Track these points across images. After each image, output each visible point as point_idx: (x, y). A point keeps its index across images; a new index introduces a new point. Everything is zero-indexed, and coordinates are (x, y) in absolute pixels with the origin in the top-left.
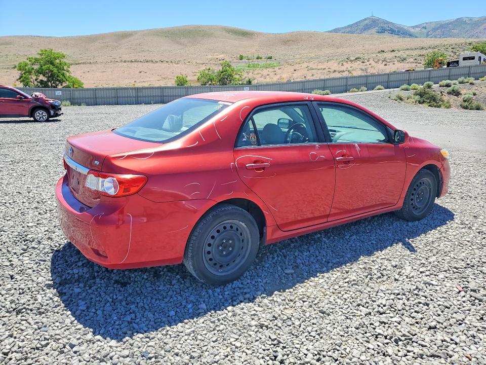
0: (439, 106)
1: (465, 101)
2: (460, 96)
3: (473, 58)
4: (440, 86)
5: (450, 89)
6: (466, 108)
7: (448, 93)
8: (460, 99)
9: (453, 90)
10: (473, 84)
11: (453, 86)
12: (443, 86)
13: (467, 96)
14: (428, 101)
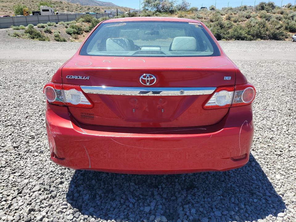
0: (44, 40)
1: (56, 37)
2: (52, 34)
3: (48, 10)
4: (38, 27)
5: (45, 29)
6: (58, 41)
7: (44, 32)
8: (53, 35)
9: (47, 30)
10: (56, 26)
11: (46, 27)
12: (40, 27)
13: (56, 33)
14: (36, 37)
